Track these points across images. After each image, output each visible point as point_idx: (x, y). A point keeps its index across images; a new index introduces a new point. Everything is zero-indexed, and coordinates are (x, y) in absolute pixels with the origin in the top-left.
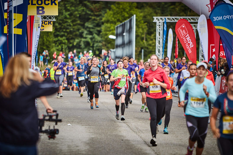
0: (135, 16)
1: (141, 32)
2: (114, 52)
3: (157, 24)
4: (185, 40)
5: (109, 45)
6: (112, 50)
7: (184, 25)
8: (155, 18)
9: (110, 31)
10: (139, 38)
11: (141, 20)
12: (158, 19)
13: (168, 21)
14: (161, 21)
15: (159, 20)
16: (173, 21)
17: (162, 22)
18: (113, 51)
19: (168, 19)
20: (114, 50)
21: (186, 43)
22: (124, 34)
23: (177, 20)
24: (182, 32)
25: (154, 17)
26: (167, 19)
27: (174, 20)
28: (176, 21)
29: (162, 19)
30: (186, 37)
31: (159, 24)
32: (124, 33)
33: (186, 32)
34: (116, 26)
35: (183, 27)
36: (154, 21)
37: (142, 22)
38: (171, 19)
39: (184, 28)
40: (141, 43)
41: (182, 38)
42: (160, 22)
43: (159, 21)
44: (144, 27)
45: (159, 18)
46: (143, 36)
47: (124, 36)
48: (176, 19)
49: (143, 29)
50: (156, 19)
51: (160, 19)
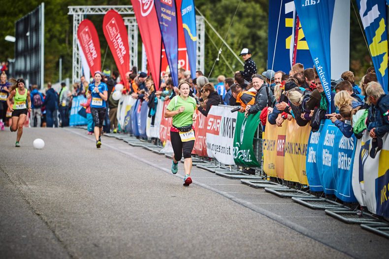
0: (43, 4)
1: (58, 31)
2: (13, 64)
3: (74, 19)
4: (115, 44)
5: (7, 53)
6: (10, 60)
7: (113, 20)
8: (71, 8)
9: (8, 29)
10: (55, 40)
11: (59, 11)
12: (75, 10)
13: (92, 13)
14: (80, 13)
15: (77, 11)
16: (100, 13)
17: (82, 15)
18: (12, 62)
19: (92, 9)
20: (14, 61)
21: (117, 49)
22: (28, 34)
23: (106, 11)
24: (112, 32)
25: (69, 7)
26: (90, 10)
27: (101, 11)
28: (104, 13)
29: (82, 10)
30: (117, 38)
31: (77, 19)
32: (27, 32)
33: (117, 31)
34: (15, 22)
35: (113, 22)
36: (69, 13)
37: (61, 13)
38: (97, 9)
39: (114, 24)
40: (60, 48)
41: (112, 40)
42: (78, 15)
43: (78, 13)
44: (64, 22)
45: (78, 7)
46: (63, 36)
47: (27, 36)
48: (104, 9)
49: (62, 25)
50: (72, 10)
51: (79, 10)
